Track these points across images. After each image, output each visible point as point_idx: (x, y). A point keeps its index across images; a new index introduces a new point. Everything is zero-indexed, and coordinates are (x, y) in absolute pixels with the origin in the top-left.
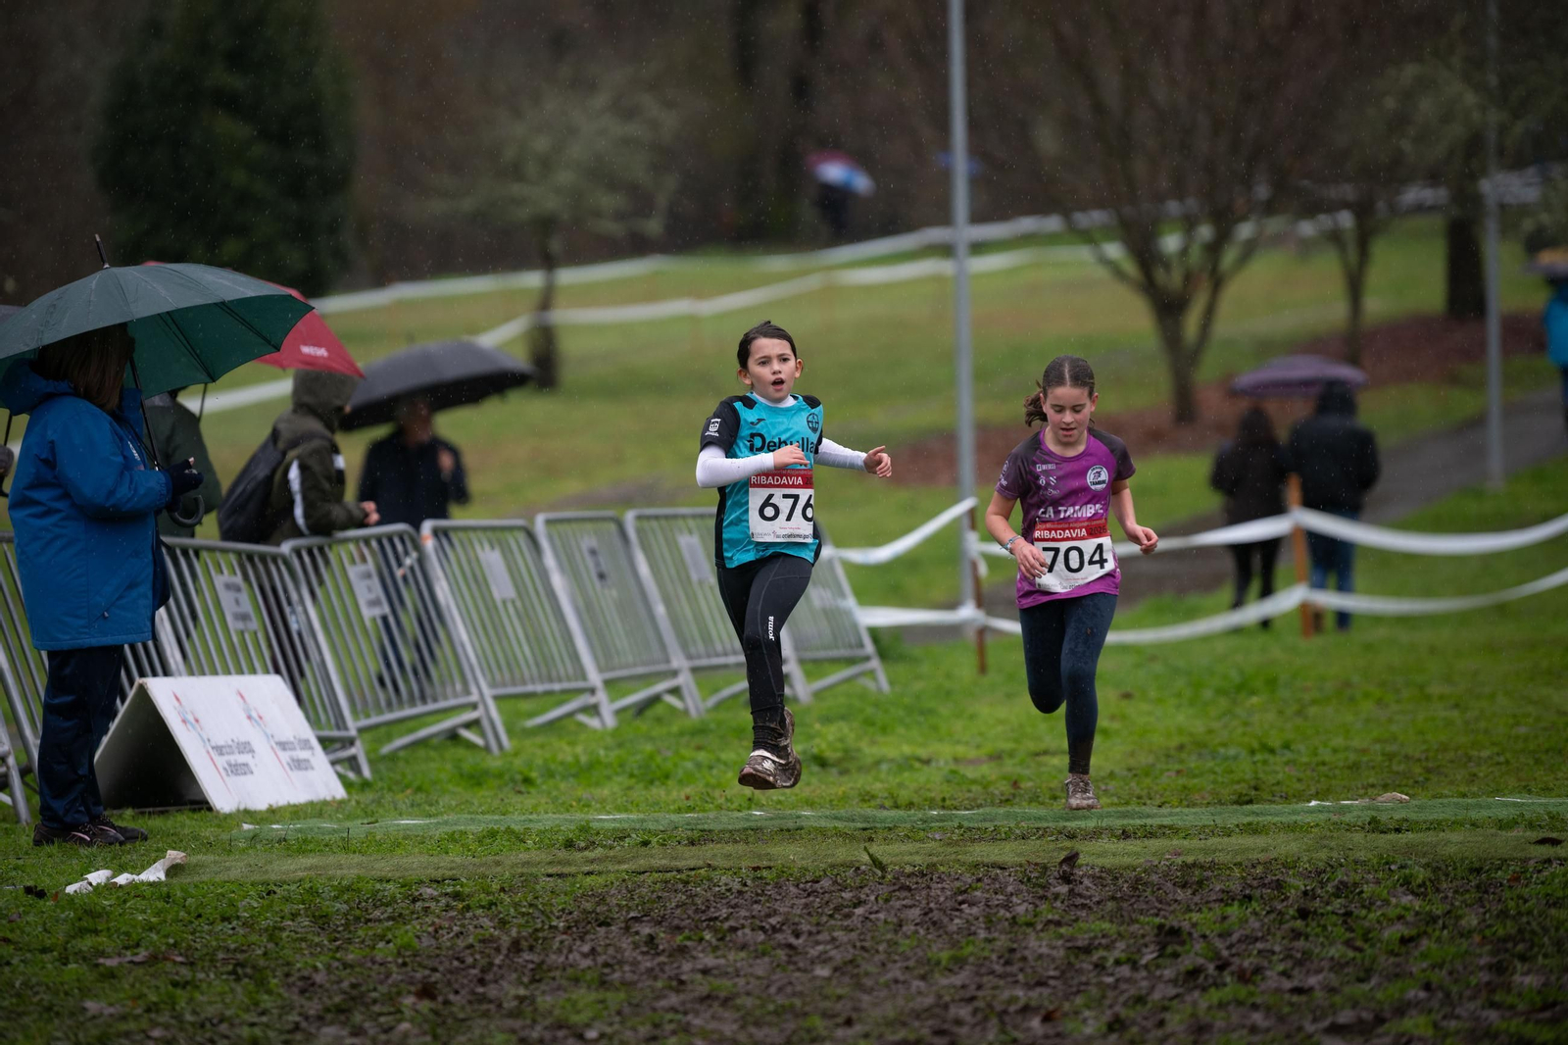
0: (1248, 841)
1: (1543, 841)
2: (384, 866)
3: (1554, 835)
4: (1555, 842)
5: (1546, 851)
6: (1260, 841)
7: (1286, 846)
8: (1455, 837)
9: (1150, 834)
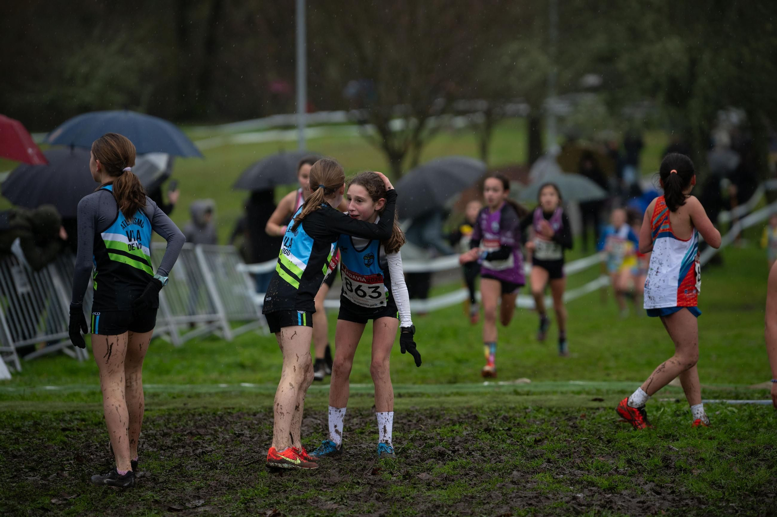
0: (458, 399)
1: (595, 400)
2: (44, 406)
3: (600, 397)
4: (601, 400)
5: (596, 404)
6: (464, 399)
7: (476, 401)
8: (555, 397)
9: (411, 396)
